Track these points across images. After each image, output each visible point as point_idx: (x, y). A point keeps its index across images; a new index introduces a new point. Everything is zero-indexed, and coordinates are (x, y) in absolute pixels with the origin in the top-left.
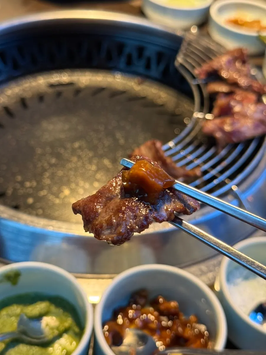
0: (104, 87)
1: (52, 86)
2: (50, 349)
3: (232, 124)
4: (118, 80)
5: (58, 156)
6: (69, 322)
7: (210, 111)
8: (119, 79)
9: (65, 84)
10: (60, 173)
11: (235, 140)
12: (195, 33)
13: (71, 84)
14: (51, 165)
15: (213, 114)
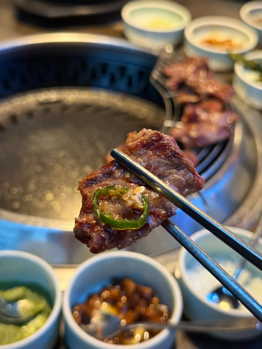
0: (89, 104)
1: (41, 104)
2: (24, 327)
3: (198, 130)
4: (102, 98)
5: (43, 165)
6: (43, 304)
7: (179, 119)
8: (103, 96)
9: (53, 102)
10: (45, 179)
11: (199, 144)
12: (170, 53)
13: (58, 102)
14: (37, 173)
15: (182, 122)
